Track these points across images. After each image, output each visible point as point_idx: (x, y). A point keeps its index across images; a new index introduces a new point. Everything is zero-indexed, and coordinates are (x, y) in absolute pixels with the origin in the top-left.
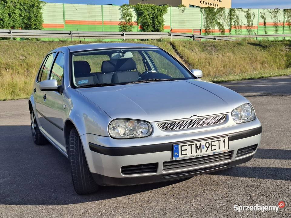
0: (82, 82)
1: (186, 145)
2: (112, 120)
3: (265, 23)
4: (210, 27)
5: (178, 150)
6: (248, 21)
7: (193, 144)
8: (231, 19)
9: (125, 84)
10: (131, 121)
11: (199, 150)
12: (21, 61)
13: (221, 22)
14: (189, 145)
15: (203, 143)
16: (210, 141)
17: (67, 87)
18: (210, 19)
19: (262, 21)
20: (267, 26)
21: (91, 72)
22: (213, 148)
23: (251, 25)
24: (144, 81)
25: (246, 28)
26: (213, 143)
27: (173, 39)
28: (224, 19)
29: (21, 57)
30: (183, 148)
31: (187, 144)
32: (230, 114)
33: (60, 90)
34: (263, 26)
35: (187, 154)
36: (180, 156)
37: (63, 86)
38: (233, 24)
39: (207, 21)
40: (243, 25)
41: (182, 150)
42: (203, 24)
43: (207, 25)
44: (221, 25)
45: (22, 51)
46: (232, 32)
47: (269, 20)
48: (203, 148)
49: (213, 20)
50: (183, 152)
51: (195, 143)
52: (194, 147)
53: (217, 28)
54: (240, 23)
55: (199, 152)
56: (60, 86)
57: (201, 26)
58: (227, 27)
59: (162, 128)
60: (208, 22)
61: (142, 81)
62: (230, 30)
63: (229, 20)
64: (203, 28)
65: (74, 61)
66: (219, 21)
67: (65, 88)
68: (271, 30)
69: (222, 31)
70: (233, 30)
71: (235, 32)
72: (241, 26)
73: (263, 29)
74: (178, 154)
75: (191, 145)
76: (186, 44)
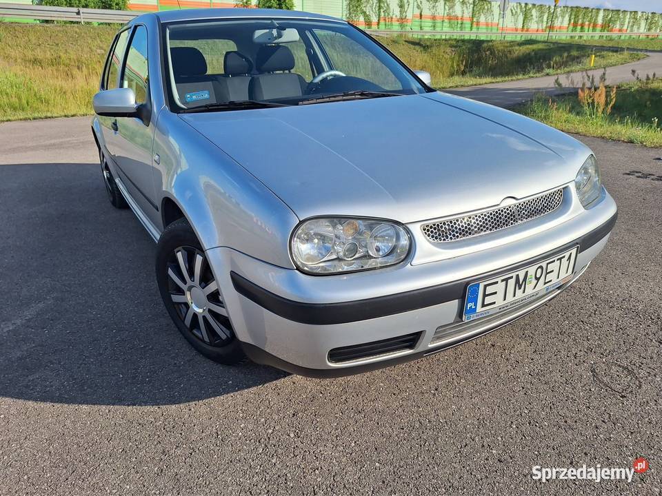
0: (194, 97)
1: (497, 283)
2: (301, 222)
3: (421, 16)
4: (354, 17)
5: (477, 295)
6: (401, 11)
7: (512, 277)
8: (380, 7)
9: (298, 105)
10: (351, 220)
11: (520, 288)
12: (99, 56)
13: (368, 11)
14: (502, 281)
15: (532, 270)
16: (544, 264)
17: (158, 106)
18: (353, 6)
19: (417, 12)
20: (423, 19)
21: (209, 72)
22: (549, 277)
23: (404, 17)
24: (337, 96)
25: (398, 21)
26: (550, 267)
28: (372, 7)
29: (99, 51)
30: (489, 290)
31: (499, 280)
32: (572, 187)
33: (142, 113)
34: (418, 19)
35: (494, 303)
36: (479, 309)
37: (149, 105)
38: (382, 14)
39: (350, 9)
40: (394, 17)
41: (485, 295)
42: (345, 13)
43: (350, 14)
44: (367, 16)
45: (99, 42)
46: (380, 26)
47: (426, 12)
48: (530, 282)
49: (357, 7)
50: (488, 300)
51: (514, 275)
52: (512, 282)
53: (362, 19)
54: (391, 14)
55: (519, 293)
56: (142, 105)
57: (342, 15)
58: (374, 19)
59: (433, 237)
61: (334, 97)
62: (378, 23)
63: (377, 9)
64: (345, 18)
65: (171, 48)
66: (364, 9)
67: (155, 109)
68: (427, 25)
69: (369, 24)
70: (382, 23)
71: (384, 25)
73: (418, 23)
74: (476, 305)
75: (506, 280)
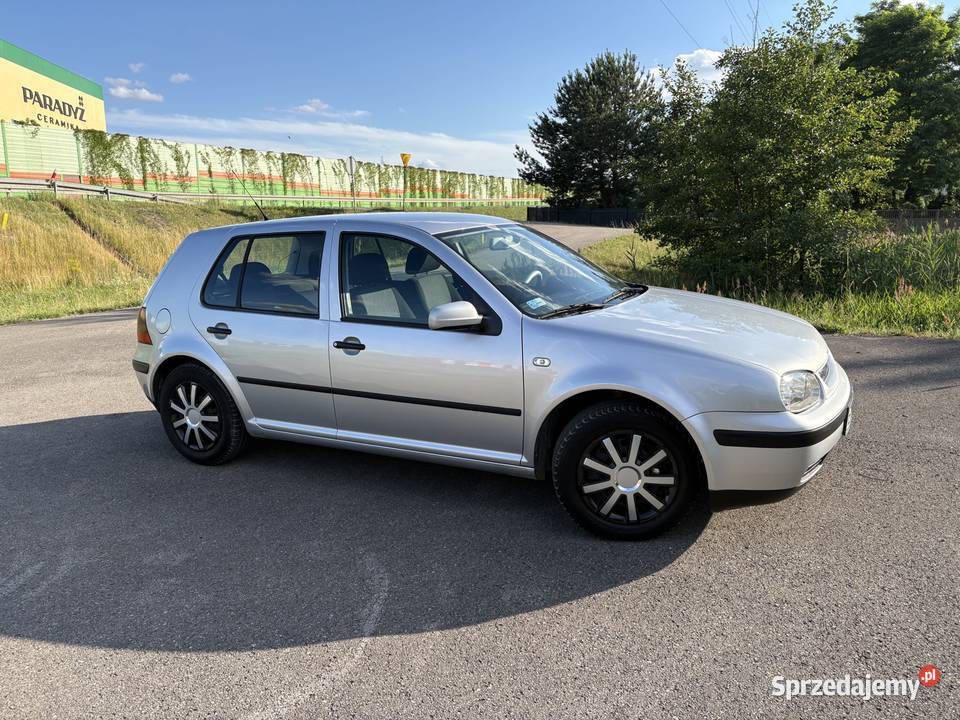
3: (210, 172)
4: (100, 172)
6: (178, 166)
8: (143, 159)
13: (124, 163)
18: (98, 156)
19: (204, 168)
20: (214, 178)
23: (184, 174)
25: (176, 179)
27: (60, 194)
28: (129, 157)
34: (206, 177)
38: (149, 169)
39: (92, 161)
40: (168, 173)
42: (84, 165)
43: (94, 167)
44: (124, 170)
46: (148, 186)
47: (217, 168)
49: (104, 157)
53: (115, 174)
54: (163, 169)
57: (81, 169)
58: (137, 176)
60: (95, 162)
62: (144, 182)
63: (139, 161)
64: (84, 173)
66: (118, 160)
68: (222, 187)
69: (128, 182)
70: (150, 180)
71: (155, 186)
72: (165, 175)
73: (208, 183)
76: (94, 206)
